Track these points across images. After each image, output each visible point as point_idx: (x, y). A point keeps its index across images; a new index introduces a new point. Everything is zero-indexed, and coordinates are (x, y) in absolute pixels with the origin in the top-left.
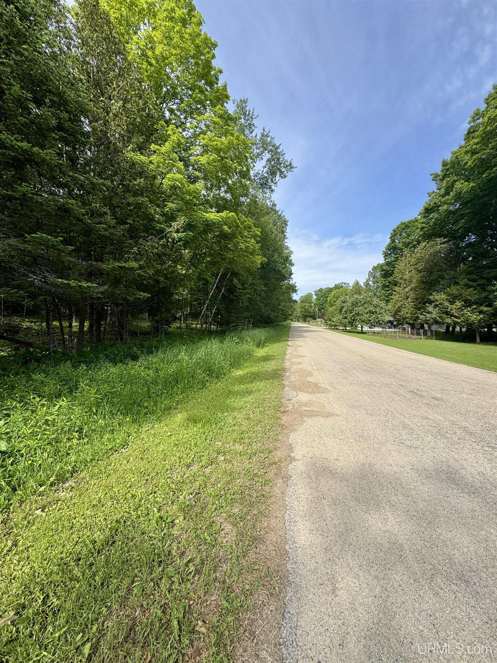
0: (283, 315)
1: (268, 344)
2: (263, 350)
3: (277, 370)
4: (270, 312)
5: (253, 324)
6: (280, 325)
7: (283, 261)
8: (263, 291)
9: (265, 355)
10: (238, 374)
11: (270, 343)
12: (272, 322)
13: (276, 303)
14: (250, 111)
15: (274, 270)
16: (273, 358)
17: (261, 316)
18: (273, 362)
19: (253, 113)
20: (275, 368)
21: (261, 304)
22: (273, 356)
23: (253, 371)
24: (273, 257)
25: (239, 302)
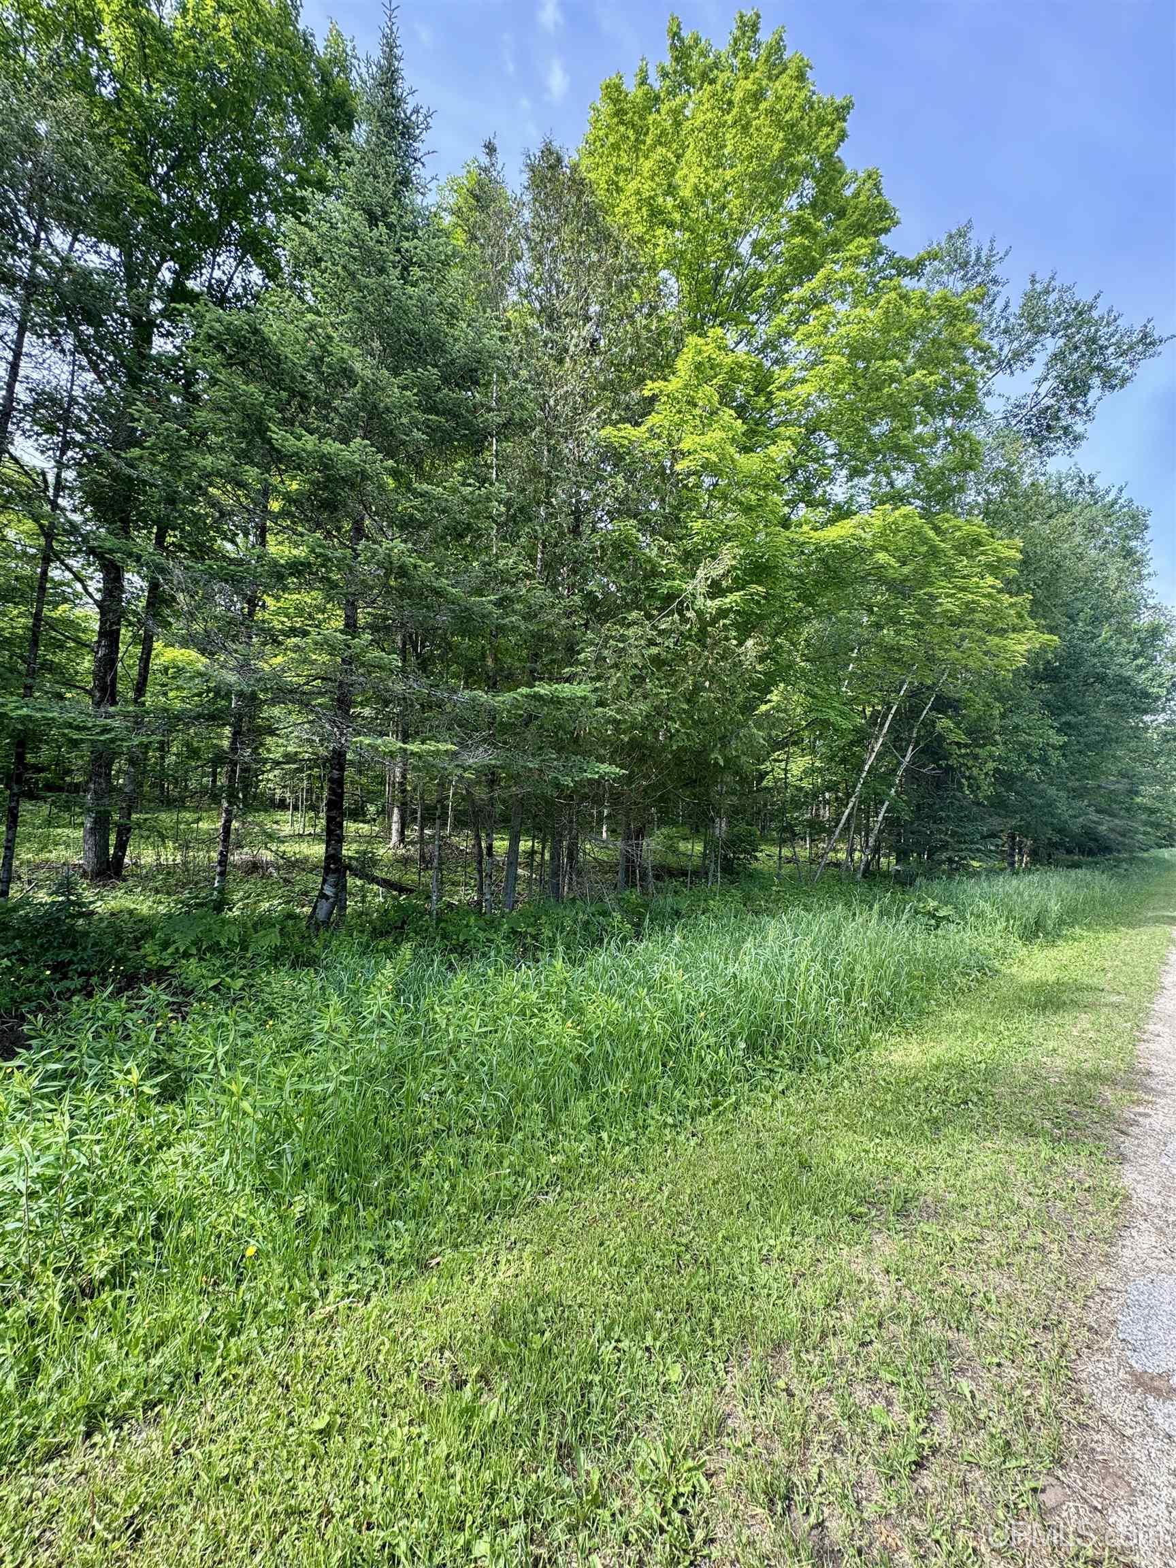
0: (1157, 826)
1: (1077, 930)
2: (1053, 953)
3: (1095, 1076)
4: (1094, 817)
5: (1034, 854)
6: (1143, 860)
7: (1135, 646)
8: (1053, 747)
9: (1052, 978)
10: (896, 1058)
11: (1089, 927)
12: (1107, 849)
13: (1123, 785)
14: (979, 250)
15: (1101, 678)
16: (1088, 997)
17: (1060, 831)
18: (1085, 1020)
19: (991, 250)
20: (1089, 1059)
21: (1052, 791)
22: (1090, 988)
23: (970, 1057)
24: (1095, 637)
25: (960, 785)
